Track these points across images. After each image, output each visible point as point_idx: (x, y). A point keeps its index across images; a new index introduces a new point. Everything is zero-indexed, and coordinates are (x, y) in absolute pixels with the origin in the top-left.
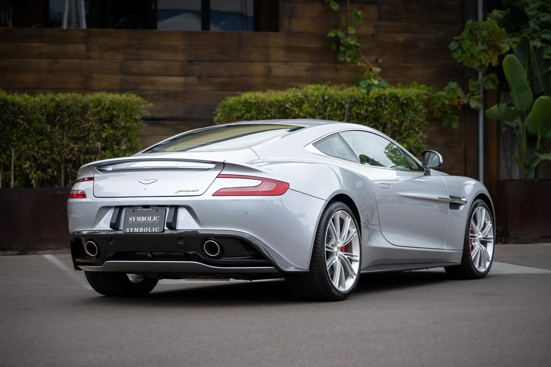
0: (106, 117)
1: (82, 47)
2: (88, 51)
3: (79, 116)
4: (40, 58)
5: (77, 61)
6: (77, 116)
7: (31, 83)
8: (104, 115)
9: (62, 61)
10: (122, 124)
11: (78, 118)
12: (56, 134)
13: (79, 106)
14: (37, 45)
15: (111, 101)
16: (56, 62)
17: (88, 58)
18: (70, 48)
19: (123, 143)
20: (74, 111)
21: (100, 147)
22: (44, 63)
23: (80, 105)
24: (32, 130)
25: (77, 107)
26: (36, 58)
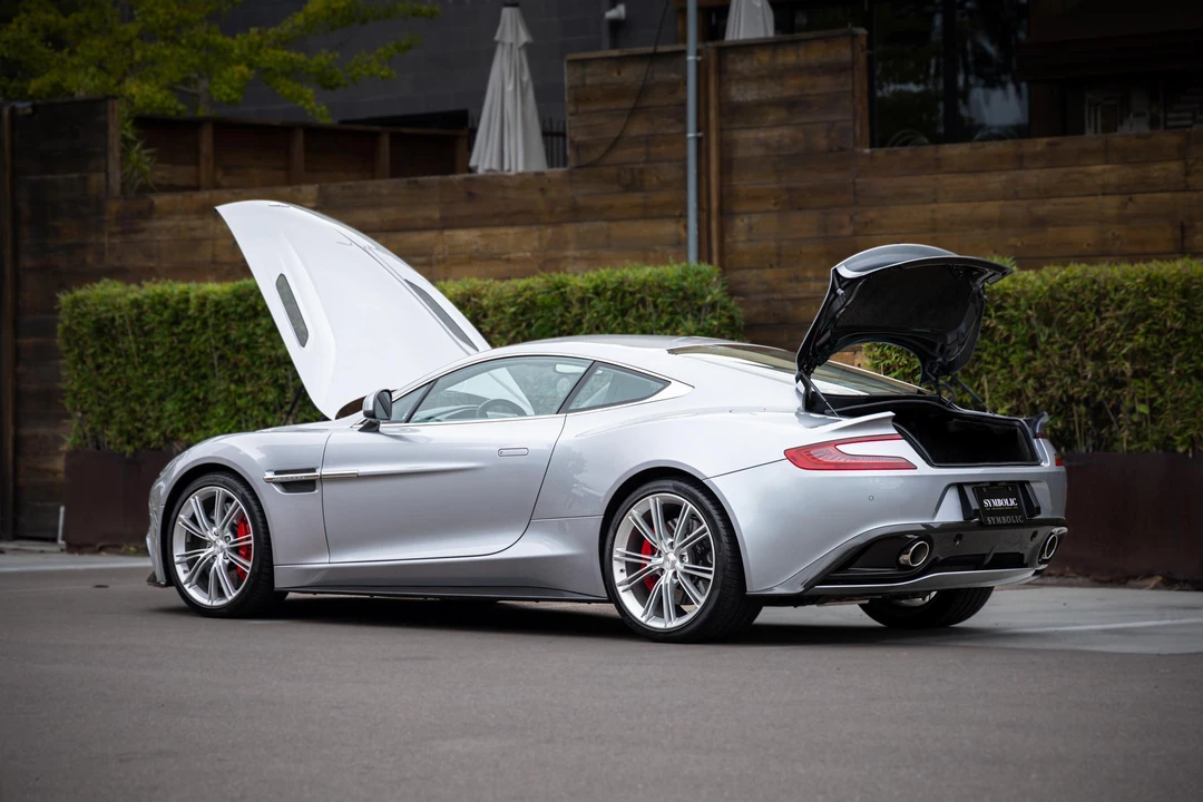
0: (1139, 310)
1: (1175, 166)
2: (1187, 174)
3: (1094, 310)
4: (1104, 194)
5: (1167, 196)
6: (1091, 309)
7: (1089, 245)
8: (1133, 307)
9: (1140, 198)
10: (1168, 323)
11: (1092, 316)
12: (1055, 347)
13: (1092, 290)
14: (1099, 168)
15: (1148, 279)
16: (1131, 200)
17: (1187, 189)
18: (1156, 171)
19: (1174, 362)
20: (1083, 300)
21: (1129, 372)
22: (1111, 204)
23: (1095, 287)
24: (1013, 339)
25: (1087, 293)
26: (1095, 195)
